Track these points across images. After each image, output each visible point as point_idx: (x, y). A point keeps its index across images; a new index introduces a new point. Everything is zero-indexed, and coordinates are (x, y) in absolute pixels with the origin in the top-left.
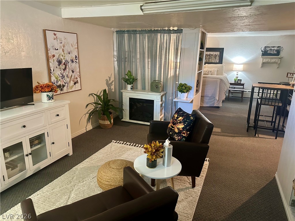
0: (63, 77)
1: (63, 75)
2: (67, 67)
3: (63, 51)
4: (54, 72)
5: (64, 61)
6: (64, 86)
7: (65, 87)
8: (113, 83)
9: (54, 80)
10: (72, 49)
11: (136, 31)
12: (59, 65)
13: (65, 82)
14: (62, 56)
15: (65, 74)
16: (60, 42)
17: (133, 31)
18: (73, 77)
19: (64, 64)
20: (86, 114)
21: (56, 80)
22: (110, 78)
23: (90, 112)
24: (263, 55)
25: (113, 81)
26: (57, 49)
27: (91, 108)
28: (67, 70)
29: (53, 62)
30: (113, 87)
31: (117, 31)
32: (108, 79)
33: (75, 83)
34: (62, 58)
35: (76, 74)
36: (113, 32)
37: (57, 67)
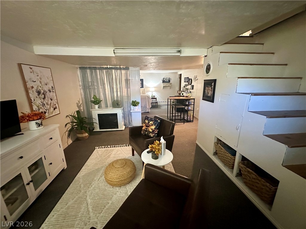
0: (44, 105)
1: (43, 103)
2: (46, 96)
3: (41, 82)
4: (35, 101)
5: (42, 91)
6: (45, 113)
7: (47, 114)
8: (82, 105)
9: (36, 109)
10: (48, 81)
11: (96, 68)
12: (39, 95)
13: (46, 109)
14: (41, 87)
15: (44, 102)
16: (37, 75)
17: (94, 67)
18: (52, 105)
19: (43, 94)
20: (66, 132)
21: (37, 108)
22: (79, 102)
23: (68, 130)
24: (163, 82)
25: (81, 104)
26: (35, 82)
27: (69, 127)
28: (47, 98)
29: (32, 93)
30: (82, 108)
31: (80, 68)
32: (78, 103)
33: (54, 109)
34: (40, 88)
35: (54, 101)
36: (77, 68)
37: (37, 97)
